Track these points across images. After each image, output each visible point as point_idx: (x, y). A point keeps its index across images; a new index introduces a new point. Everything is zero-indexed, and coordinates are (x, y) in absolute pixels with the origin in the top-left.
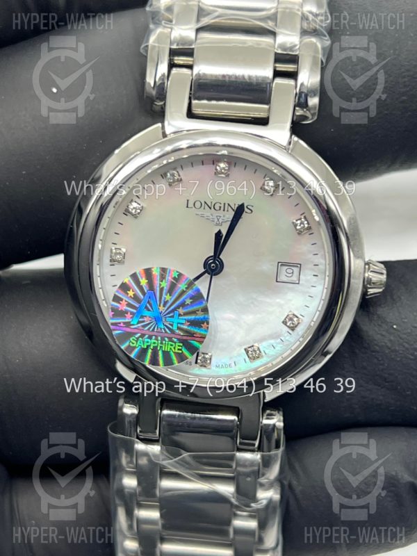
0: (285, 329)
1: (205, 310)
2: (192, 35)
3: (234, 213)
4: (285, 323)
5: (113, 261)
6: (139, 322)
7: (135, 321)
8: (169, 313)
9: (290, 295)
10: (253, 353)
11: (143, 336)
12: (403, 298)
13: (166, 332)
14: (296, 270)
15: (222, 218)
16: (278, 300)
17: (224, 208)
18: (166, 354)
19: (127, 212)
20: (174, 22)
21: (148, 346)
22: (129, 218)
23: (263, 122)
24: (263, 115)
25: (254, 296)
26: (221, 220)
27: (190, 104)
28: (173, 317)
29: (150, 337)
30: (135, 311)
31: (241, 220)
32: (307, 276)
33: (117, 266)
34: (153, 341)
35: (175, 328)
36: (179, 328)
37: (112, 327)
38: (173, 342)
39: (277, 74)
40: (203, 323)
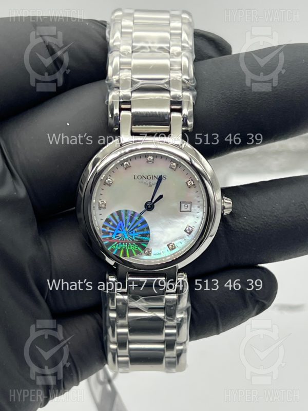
0: (186, 234)
1: (148, 228)
2: (130, 94)
3: (157, 180)
4: (185, 231)
5: (100, 208)
6: (116, 237)
7: (114, 237)
8: (130, 231)
9: (187, 217)
10: (171, 247)
11: (118, 243)
13: (129, 240)
14: (189, 205)
15: (152, 183)
16: (181, 220)
17: (152, 177)
18: (130, 251)
19: (105, 183)
20: (120, 88)
21: (121, 248)
22: (107, 186)
23: (168, 134)
24: (167, 130)
25: (170, 219)
27: (131, 128)
28: (132, 233)
29: (122, 244)
30: (113, 232)
31: (161, 183)
32: (195, 208)
33: (102, 210)
34: (124, 245)
35: (134, 238)
36: (135, 238)
37: (102, 240)
38: (133, 245)
39: (172, 110)
40: (148, 235)
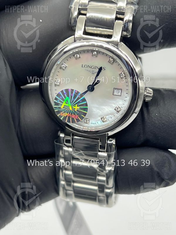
0: (115, 112)
1: (86, 105)
2: (87, 2)
3: (98, 70)
4: (115, 109)
8: (74, 105)
9: (117, 100)
10: (104, 119)
11: (65, 112)
12: (161, 104)
13: (73, 111)
14: (120, 91)
15: (94, 71)
17: (95, 68)
18: (73, 119)
19: (61, 68)
21: (67, 116)
22: (61, 70)
26: (94, 72)
27: (85, 29)
28: (75, 106)
29: (67, 113)
30: (62, 103)
31: (101, 72)
32: (124, 93)
33: (57, 87)
35: (76, 110)
36: (77, 110)
38: (75, 115)
39: (117, 18)
40: (86, 109)
